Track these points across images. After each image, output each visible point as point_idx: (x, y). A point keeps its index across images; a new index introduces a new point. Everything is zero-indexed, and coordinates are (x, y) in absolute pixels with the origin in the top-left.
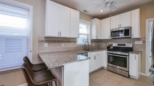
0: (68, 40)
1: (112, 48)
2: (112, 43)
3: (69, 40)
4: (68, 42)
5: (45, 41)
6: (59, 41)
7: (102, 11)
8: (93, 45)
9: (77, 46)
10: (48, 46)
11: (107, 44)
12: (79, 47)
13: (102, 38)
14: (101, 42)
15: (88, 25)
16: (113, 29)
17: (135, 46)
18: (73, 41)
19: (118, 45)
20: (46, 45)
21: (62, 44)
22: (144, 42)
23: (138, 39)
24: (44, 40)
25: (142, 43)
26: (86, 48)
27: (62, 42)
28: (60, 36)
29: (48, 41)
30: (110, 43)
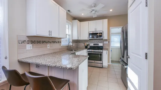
0: (53, 41)
1: (89, 47)
2: (89, 43)
3: (55, 41)
4: (54, 42)
5: (28, 42)
6: (45, 41)
7: (83, 14)
8: (74, 46)
9: (62, 47)
10: (31, 49)
11: (85, 44)
12: (63, 47)
14: (80, 42)
15: (69, 26)
17: (104, 45)
18: (59, 42)
19: (94, 44)
20: (29, 47)
21: (48, 45)
23: (106, 40)
24: (25, 41)
25: (108, 43)
26: (69, 48)
27: (48, 42)
28: (50, 36)
29: (31, 41)
30: (87, 43)
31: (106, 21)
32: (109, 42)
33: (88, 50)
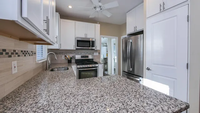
2: (72, 55)
11: (68, 56)
18: (32, 53)
19: (82, 57)
25: (98, 55)
31: (98, 26)
32: (99, 53)
33: (78, 67)
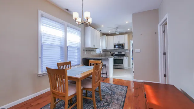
9: (97, 54)
10: (86, 53)
13: (109, 49)
14: (107, 51)
16: (115, 44)
17: (126, 53)
19: (118, 53)
22: (129, 51)
23: (127, 50)
30: (113, 52)
31: (126, 36)
33: (114, 57)
